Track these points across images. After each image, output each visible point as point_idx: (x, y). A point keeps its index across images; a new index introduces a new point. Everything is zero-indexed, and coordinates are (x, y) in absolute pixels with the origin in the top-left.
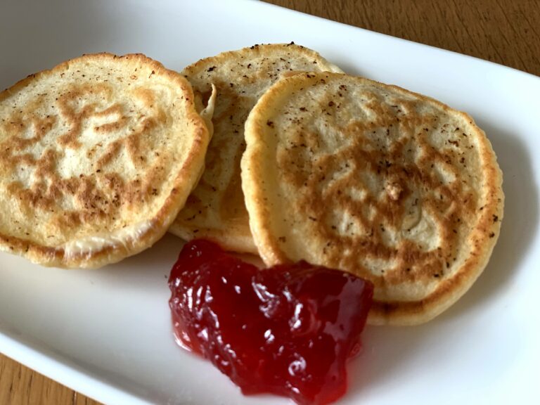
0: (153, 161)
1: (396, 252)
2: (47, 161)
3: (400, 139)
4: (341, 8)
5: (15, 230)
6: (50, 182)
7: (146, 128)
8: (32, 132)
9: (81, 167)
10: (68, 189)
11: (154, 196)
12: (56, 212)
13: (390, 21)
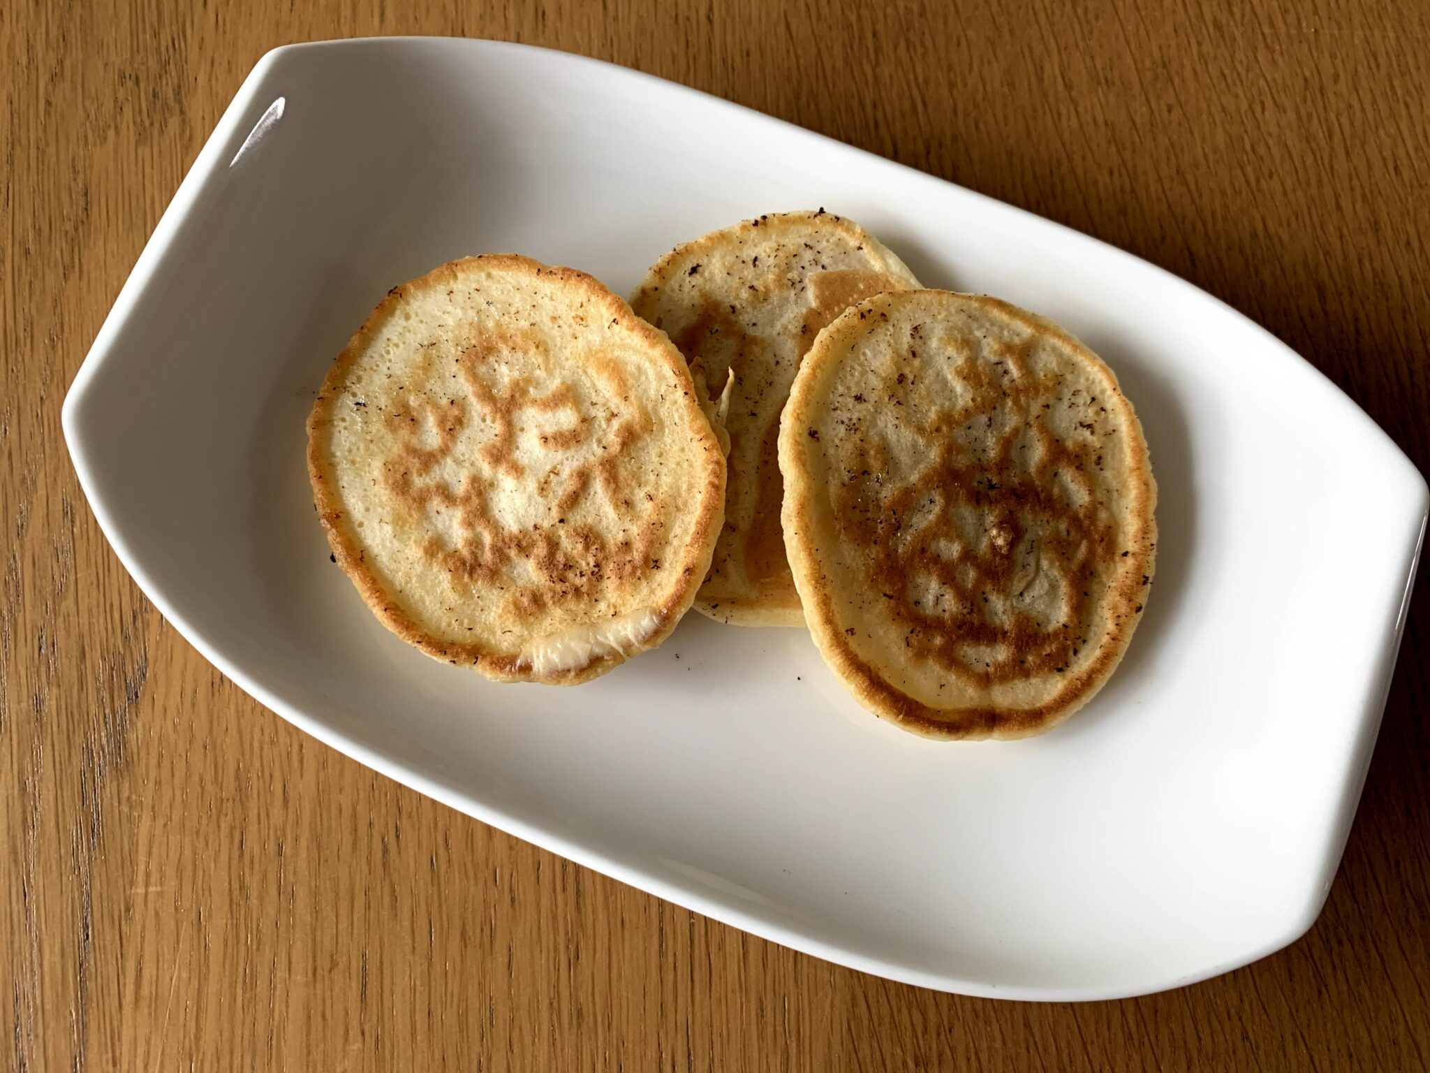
0: (646, 509)
1: (1005, 633)
2: (474, 498)
3: (1007, 429)
4: (874, 62)
5: (449, 624)
6: (487, 539)
7: (624, 444)
8: (432, 436)
9: (532, 511)
10: (519, 552)
11: (655, 571)
12: (508, 590)
13: (955, 92)
